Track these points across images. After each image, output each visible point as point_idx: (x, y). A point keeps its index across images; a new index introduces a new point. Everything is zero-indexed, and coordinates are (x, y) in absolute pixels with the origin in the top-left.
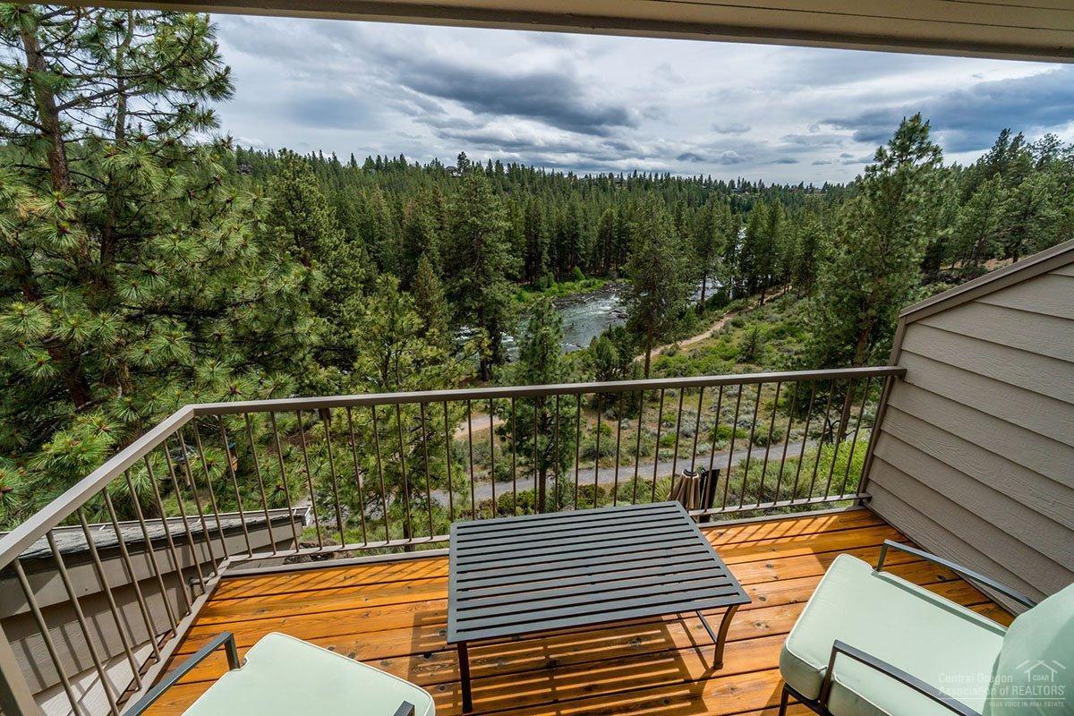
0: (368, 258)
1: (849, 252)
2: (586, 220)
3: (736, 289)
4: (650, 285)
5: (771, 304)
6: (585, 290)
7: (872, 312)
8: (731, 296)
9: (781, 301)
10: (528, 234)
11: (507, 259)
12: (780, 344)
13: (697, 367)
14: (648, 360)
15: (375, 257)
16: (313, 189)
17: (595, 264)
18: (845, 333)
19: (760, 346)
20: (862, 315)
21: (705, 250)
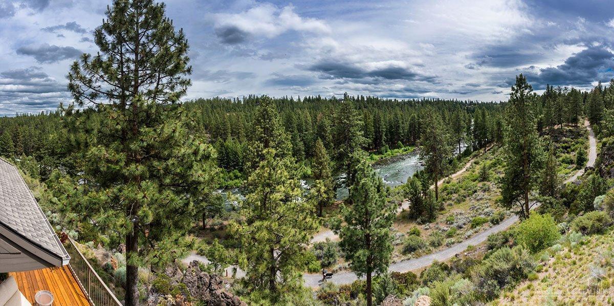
0: (299, 140)
1: (512, 127)
2: (403, 119)
3: (474, 147)
4: (433, 149)
5: (489, 151)
6: (404, 153)
7: (526, 151)
8: (472, 150)
9: (492, 150)
10: (375, 127)
11: (362, 139)
12: (495, 170)
13: (461, 187)
14: (436, 187)
15: (303, 139)
16: (273, 110)
17: (408, 140)
18: (519, 162)
19: (487, 172)
20: (522, 153)
21: (458, 130)
